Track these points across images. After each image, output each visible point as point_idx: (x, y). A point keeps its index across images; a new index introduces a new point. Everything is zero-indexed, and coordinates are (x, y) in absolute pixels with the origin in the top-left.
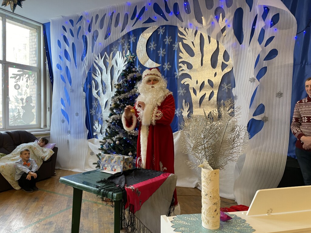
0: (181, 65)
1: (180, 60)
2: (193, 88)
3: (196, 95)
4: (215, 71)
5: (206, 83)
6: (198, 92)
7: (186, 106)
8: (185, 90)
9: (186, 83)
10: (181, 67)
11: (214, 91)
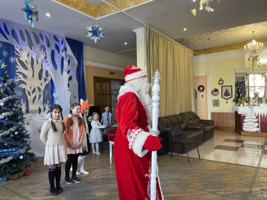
0: (18, 74)
1: (17, 71)
2: (28, 91)
3: (30, 96)
4: (40, 82)
5: (37, 89)
6: (31, 94)
7: (24, 104)
8: (23, 92)
9: (23, 88)
10: (18, 76)
11: (41, 94)
